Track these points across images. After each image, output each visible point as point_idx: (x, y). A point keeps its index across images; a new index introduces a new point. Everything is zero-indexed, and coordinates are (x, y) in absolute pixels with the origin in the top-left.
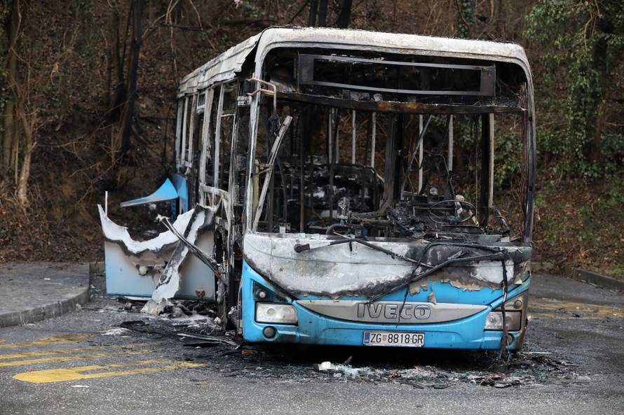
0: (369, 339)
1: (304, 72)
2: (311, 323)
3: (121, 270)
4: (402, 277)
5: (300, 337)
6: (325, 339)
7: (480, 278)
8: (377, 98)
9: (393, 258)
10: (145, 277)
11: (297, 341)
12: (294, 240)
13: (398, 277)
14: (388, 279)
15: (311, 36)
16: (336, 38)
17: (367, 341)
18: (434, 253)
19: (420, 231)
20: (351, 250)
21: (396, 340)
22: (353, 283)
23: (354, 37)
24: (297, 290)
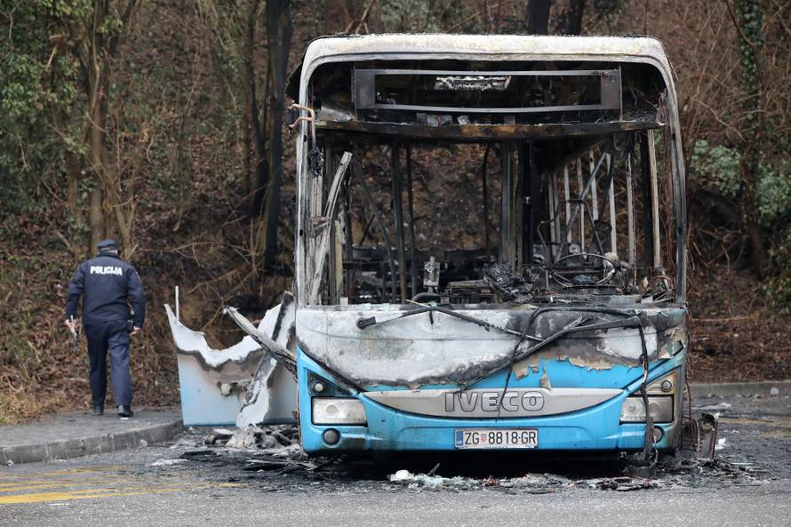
0: (462, 439)
1: (363, 93)
2: (383, 421)
3: (199, 391)
4: (504, 355)
5: (371, 441)
6: (404, 443)
7: (611, 353)
8: (462, 121)
9: (487, 330)
10: (229, 398)
11: (367, 446)
12: (356, 312)
13: (498, 356)
14: (485, 359)
15: (370, 45)
16: (404, 45)
17: (460, 442)
18: (545, 321)
19: (525, 294)
20: (432, 323)
21: (499, 440)
22: (438, 366)
23: (428, 43)
24: (364, 380)
